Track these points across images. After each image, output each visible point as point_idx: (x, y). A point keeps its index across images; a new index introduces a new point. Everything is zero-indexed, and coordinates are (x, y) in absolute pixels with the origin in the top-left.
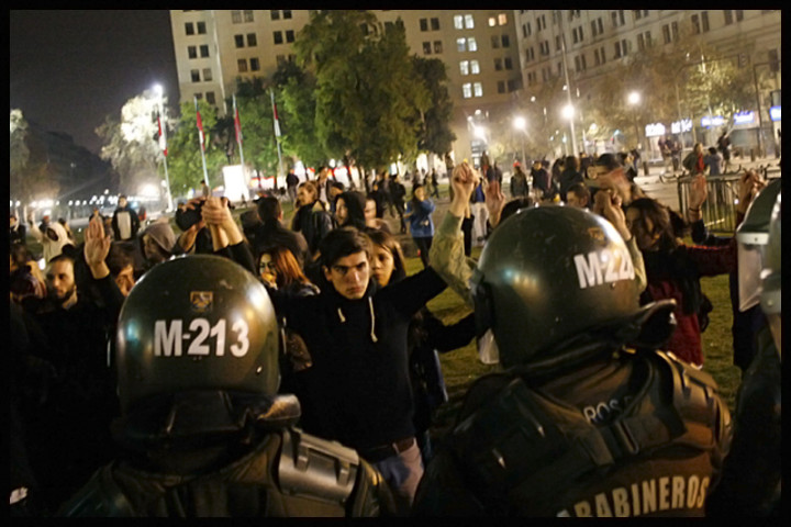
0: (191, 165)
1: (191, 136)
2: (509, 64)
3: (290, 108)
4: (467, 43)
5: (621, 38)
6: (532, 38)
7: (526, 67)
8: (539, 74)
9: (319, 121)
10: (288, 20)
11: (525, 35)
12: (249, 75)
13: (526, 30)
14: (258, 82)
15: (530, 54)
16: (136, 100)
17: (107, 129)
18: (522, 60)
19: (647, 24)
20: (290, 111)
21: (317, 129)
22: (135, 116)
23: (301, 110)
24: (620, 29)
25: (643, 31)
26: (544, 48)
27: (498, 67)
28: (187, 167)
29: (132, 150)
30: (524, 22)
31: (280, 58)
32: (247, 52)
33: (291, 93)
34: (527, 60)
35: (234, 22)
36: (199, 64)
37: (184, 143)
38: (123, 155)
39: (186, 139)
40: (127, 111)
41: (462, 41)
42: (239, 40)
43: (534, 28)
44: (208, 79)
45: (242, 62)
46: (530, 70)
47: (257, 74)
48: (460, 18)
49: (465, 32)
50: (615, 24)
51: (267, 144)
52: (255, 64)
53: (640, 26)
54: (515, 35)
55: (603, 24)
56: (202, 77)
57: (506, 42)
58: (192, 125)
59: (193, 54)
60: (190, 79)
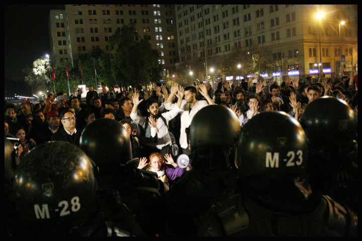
0: (63, 84)
1: (62, 73)
2: (174, 53)
3: (101, 64)
4: (160, 45)
5: (218, 46)
6: (184, 44)
7: (181, 55)
8: (186, 57)
9: (113, 70)
10: (96, 33)
11: (181, 44)
12: (82, 52)
13: (182, 42)
14: (86, 55)
15: (183, 50)
16: (38, 60)
17: (27, 70)
18: (180, 52)
19: (229, 42)
20: (101, 66)
21: (112, 73)
22: (38, 65)
23: (106, 66)
24: (218, 43)
25: (227, 44)
26: (188, 48)
27: (170, 55)
28: (61, 85)
29: (37, 78)
30: (181, 39)
31: (93, 47)
32: (82, 44)
33: (101, 59)
34: (182, 52)
35: (77, 33)
36: (62, 47)
37: (60, 76)
38: (33, 80)
39: (60, 74)
40: (35, 63)
41: (158, 44)
42: (78, 39)
43: (185, 41)
44: (66, 53)
45: (79, 48)
46: (182, 56)
47: (86, 52)
48: (158, 36)
49: (159, 41)
50: (216, 41)
51: (91, 78)
52: (84, 48)
53: (226, 42)
54: (177, 43)
55: (212, 41)
56: (63, 52)
57: (173, 45)
58: (63, 70)
59: (60, 44)
60: (59, 53)
